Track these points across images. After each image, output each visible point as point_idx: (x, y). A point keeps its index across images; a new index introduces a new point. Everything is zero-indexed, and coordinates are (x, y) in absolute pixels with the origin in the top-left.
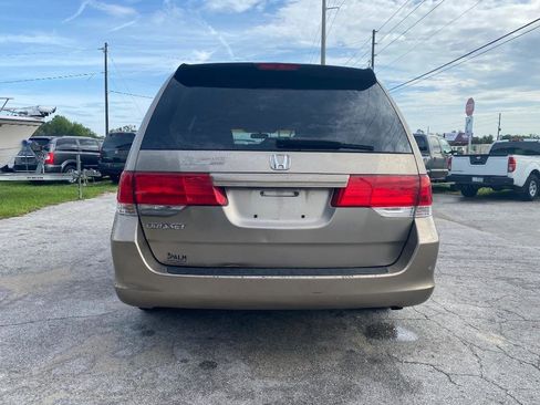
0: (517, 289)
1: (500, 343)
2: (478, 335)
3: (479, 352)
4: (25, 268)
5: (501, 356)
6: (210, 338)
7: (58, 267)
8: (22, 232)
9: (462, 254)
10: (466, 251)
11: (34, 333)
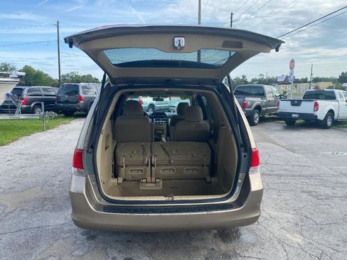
0: (313, 200)
1: (300, 241)
2: (288, 236)
3: (287, 248)
4: (13, 188)
5: (300, 251)
6: (129, 241)
7: (34, 187)
8: (9, 158)
9: (283, 172)
10: (285, 170)
11: (22, 240)
